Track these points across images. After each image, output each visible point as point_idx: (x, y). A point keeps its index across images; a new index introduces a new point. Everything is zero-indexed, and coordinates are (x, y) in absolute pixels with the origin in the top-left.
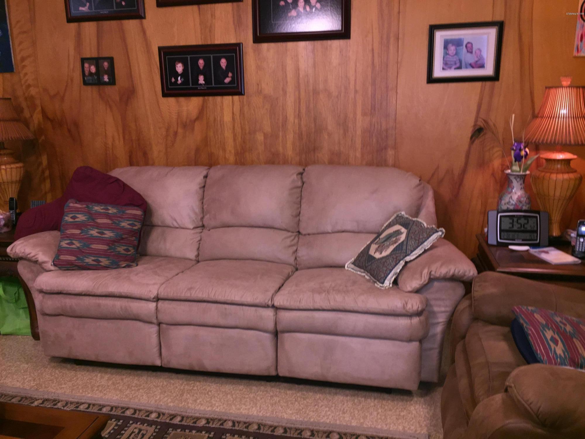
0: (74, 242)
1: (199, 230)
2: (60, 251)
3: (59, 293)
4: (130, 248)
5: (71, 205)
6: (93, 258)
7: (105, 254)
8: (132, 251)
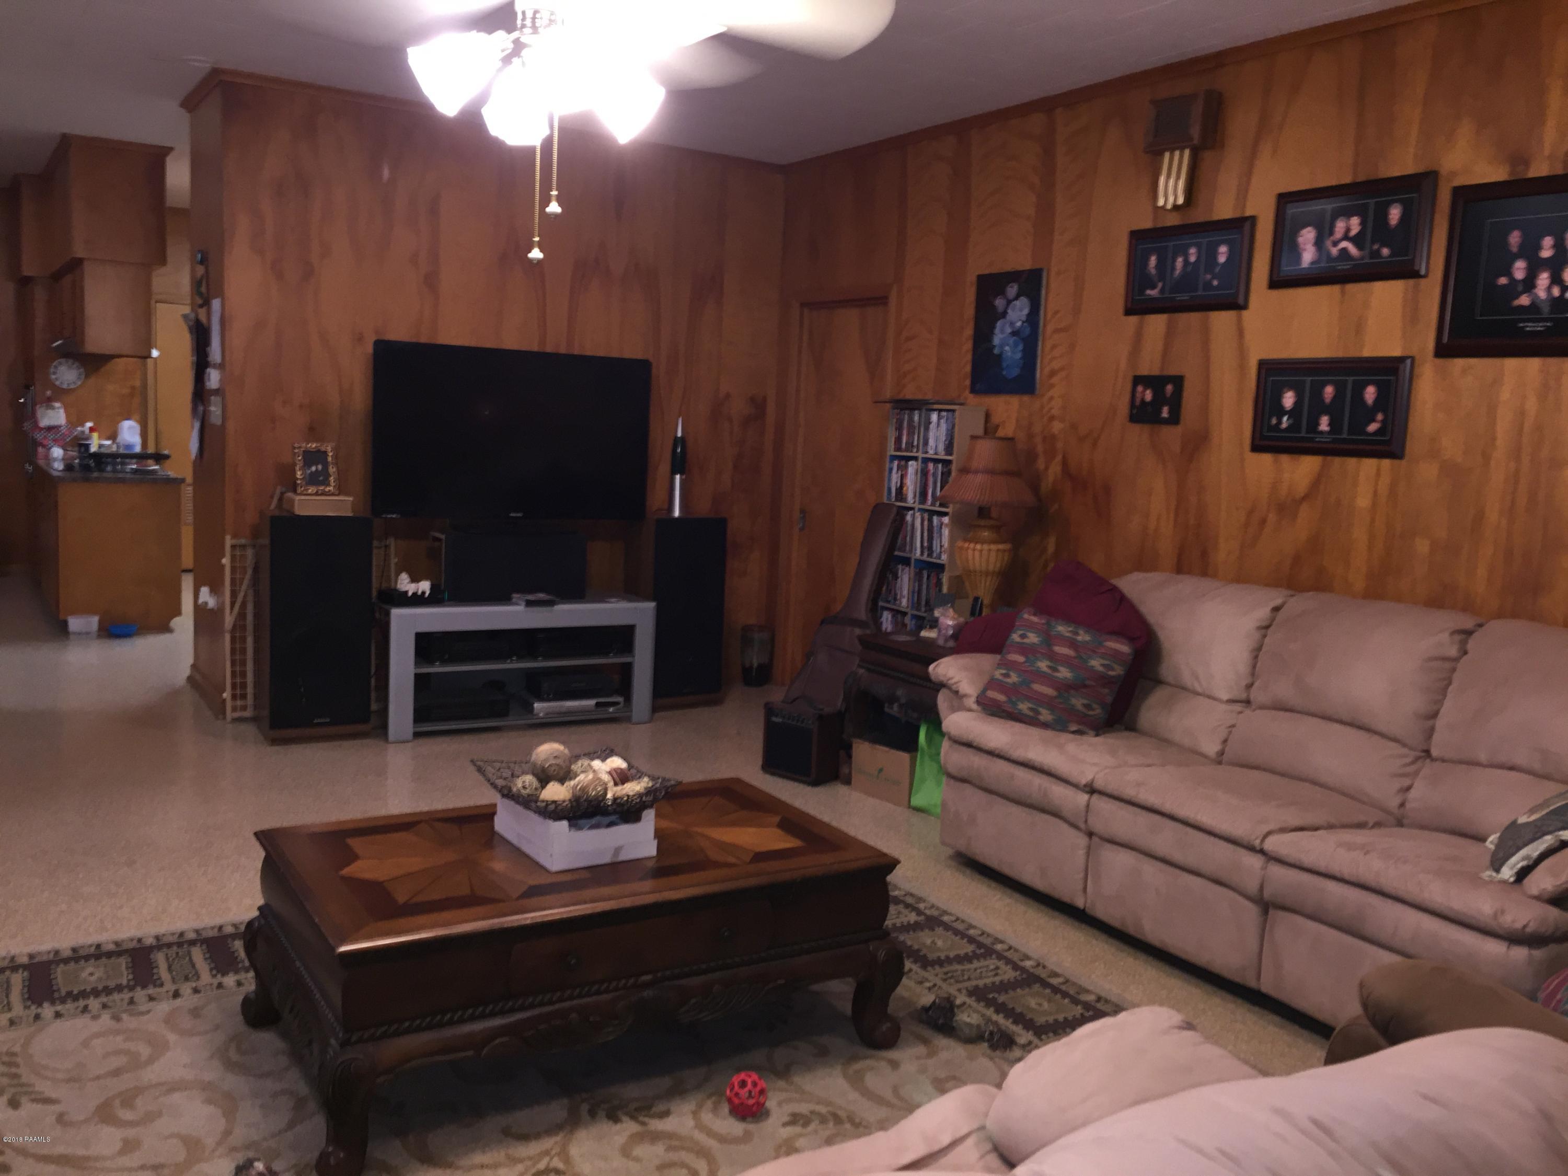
0: (1012, 674)
1: (1238, 707)
2: (992, 684)
3: (969, 745)
4: (1095, 706)
5: (1026, 616)
6: (1030, 705)
7: (1049, 704)
8: (1098, 711)
